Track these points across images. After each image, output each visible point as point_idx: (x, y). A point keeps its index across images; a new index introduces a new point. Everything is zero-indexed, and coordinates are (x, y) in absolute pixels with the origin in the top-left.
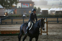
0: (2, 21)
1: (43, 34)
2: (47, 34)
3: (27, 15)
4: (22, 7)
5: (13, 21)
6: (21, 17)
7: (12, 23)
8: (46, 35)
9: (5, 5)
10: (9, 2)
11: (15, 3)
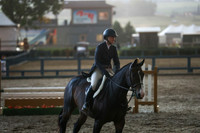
0: (11, 67)
1: (143, 109)
2: (156, 110)
3: (90, 48)
4: (75, 22)
5: (46, 68)
6: (71, 54)
7: (43, 75)
8: (151, 114)
9: (19, 14)
10: (32, 5)
11: (51, 7)
